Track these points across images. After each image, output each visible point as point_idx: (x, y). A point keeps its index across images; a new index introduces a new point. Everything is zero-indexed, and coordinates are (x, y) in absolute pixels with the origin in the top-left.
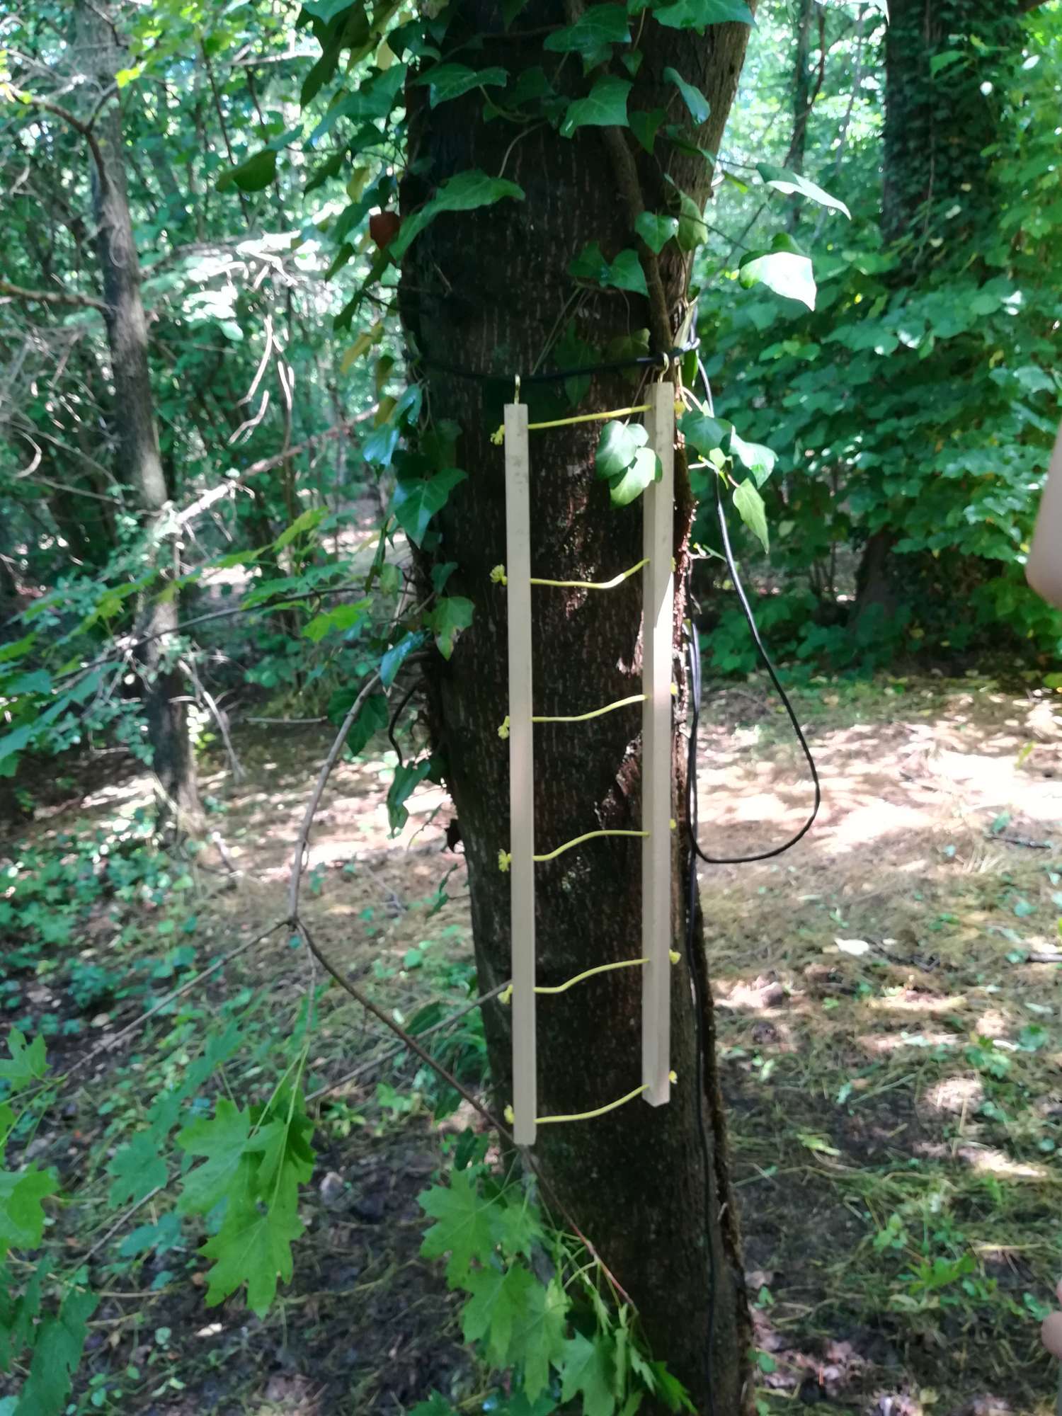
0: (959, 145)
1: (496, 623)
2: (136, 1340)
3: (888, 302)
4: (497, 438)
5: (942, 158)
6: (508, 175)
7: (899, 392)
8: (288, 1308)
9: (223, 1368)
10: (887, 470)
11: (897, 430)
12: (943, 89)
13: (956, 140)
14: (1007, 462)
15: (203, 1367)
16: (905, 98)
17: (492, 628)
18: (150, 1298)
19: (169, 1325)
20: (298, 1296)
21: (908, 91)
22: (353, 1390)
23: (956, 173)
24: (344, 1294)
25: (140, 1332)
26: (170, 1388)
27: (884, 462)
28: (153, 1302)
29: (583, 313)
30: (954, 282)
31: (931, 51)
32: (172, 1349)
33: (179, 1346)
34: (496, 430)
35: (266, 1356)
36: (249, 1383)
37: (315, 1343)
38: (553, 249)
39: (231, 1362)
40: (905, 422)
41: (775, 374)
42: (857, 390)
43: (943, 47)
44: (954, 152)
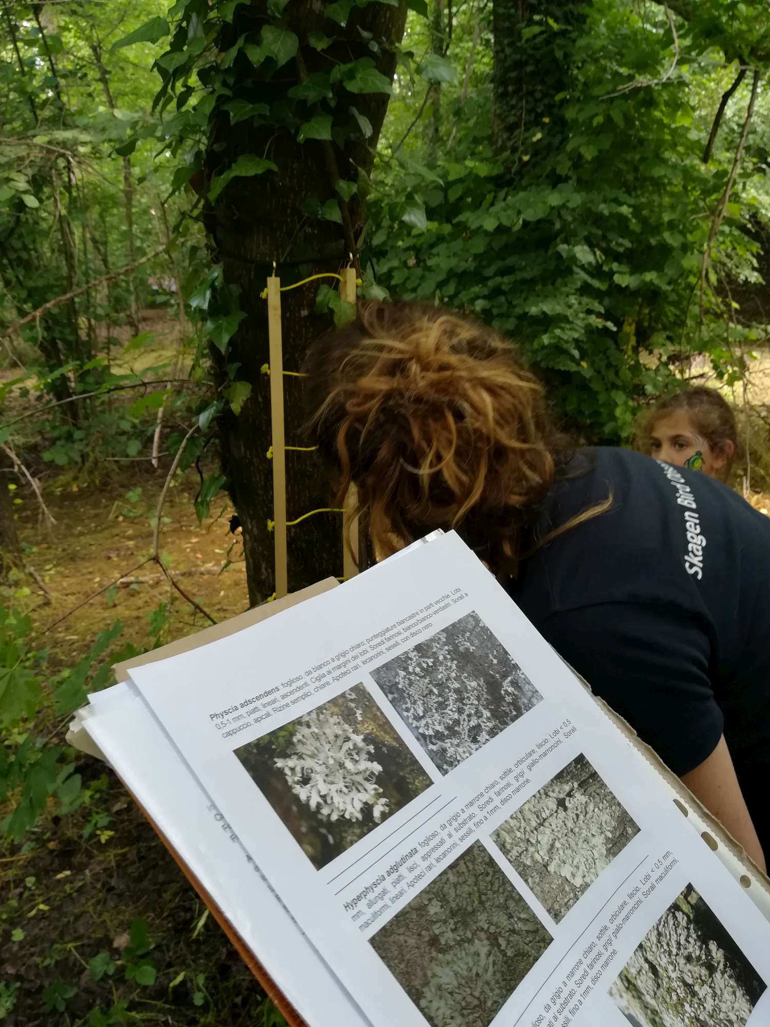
0: (541, 91)
1: (263, 397)
2: (12, 885)
3: (495, 197)
4: (263, 295)
5: (530, 99)
6: (268, 158)
7: (503, 259)
8: (115, 856)
9: (75, 895)
10: (495, 311)
11: (501, 284)
12: (530, 51)
13: (539, 88)
14: (570, 307)
15: (62, 895)
16: (506, 56)
17: (260, 399)
18: (19, 860)
19: (34, 875)
20: (122, 848)
21: (508, 51)
22: (164, 895)
23: (539, 110)
24: (153, 844)
25: (14, 881)
26: (40, 910)
27: (492, 306)
28: (21, 863)
29: (309, 230)
30: (538, 185)
31: (523, 25)
32: (37, 888)
33: (43, 886)
34: (263, 291)
35: (103, 885)
36: (94, 901)
37: (136, 874)
38: (292, 196)
39: (80, 890)
40: (506, 279)
41: (422, 244)
42: (476, 256)
43: (530, 22)
44: (538, 95)
